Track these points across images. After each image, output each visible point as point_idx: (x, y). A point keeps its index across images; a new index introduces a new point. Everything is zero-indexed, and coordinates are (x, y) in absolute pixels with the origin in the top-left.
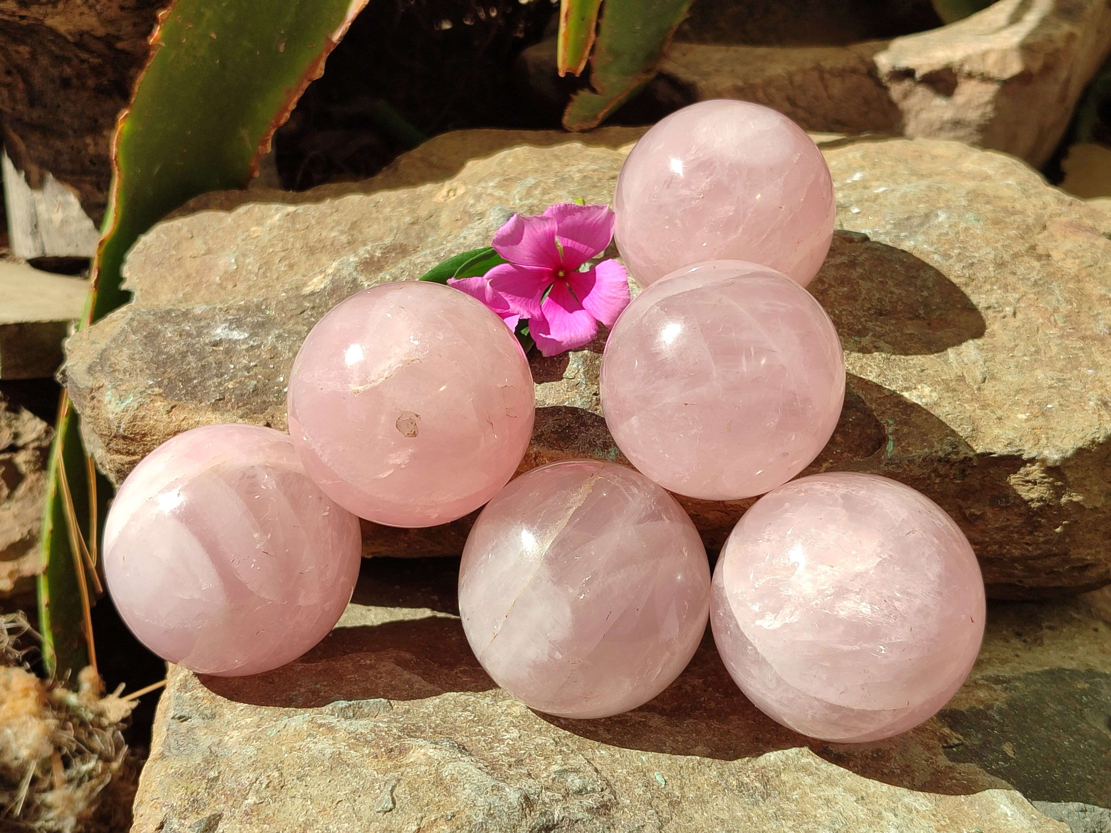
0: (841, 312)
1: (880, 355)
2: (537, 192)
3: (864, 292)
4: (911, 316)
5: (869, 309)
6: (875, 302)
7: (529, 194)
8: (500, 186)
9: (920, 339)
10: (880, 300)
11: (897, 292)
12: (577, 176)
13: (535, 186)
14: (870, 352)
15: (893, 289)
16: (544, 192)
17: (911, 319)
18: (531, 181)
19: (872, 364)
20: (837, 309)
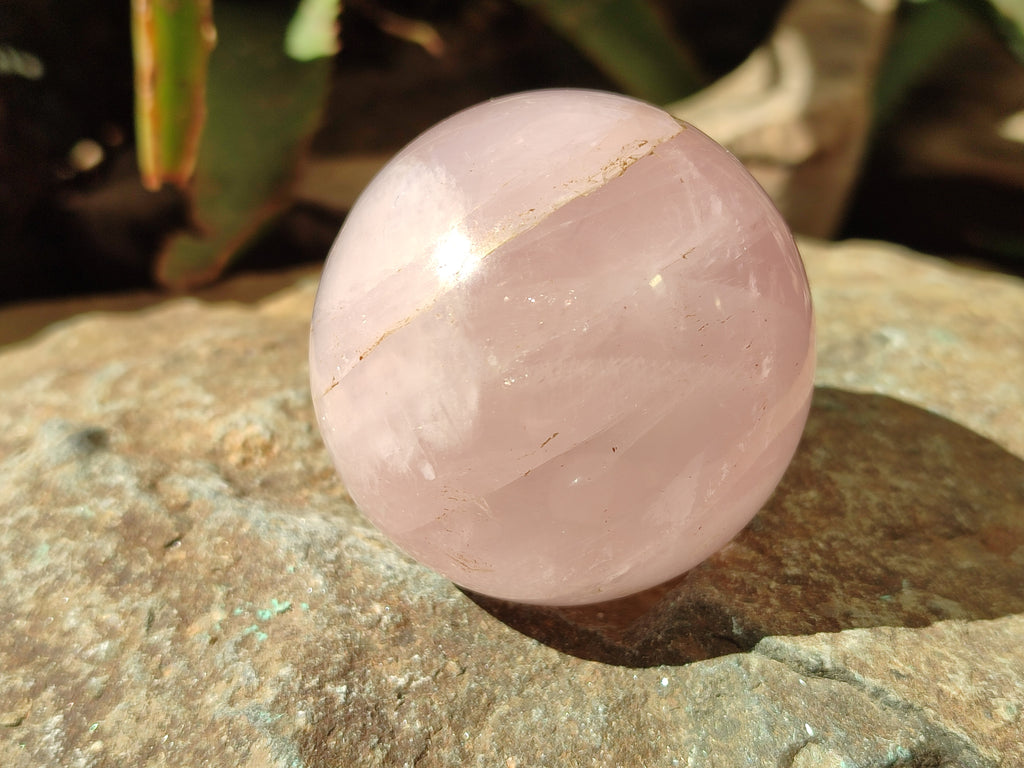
0: (828, 543)
1: (951, 627)
2: (132, 387)
3: (848, 495)
4: (947, 530)
5: (873, 530)
6: (878, 515)
7: (115, 390)
8: (59, 384)
9: (993, 577)
10: (883, 508)
11: (904, 484)
12: (204, 351)
13: (127, 376)
14: (926, 624)
15: (895, 481)
16: (147, 385)
17: (950, 537)
18: (116, 368)
19: (944, 651)
20: (820, 539)
